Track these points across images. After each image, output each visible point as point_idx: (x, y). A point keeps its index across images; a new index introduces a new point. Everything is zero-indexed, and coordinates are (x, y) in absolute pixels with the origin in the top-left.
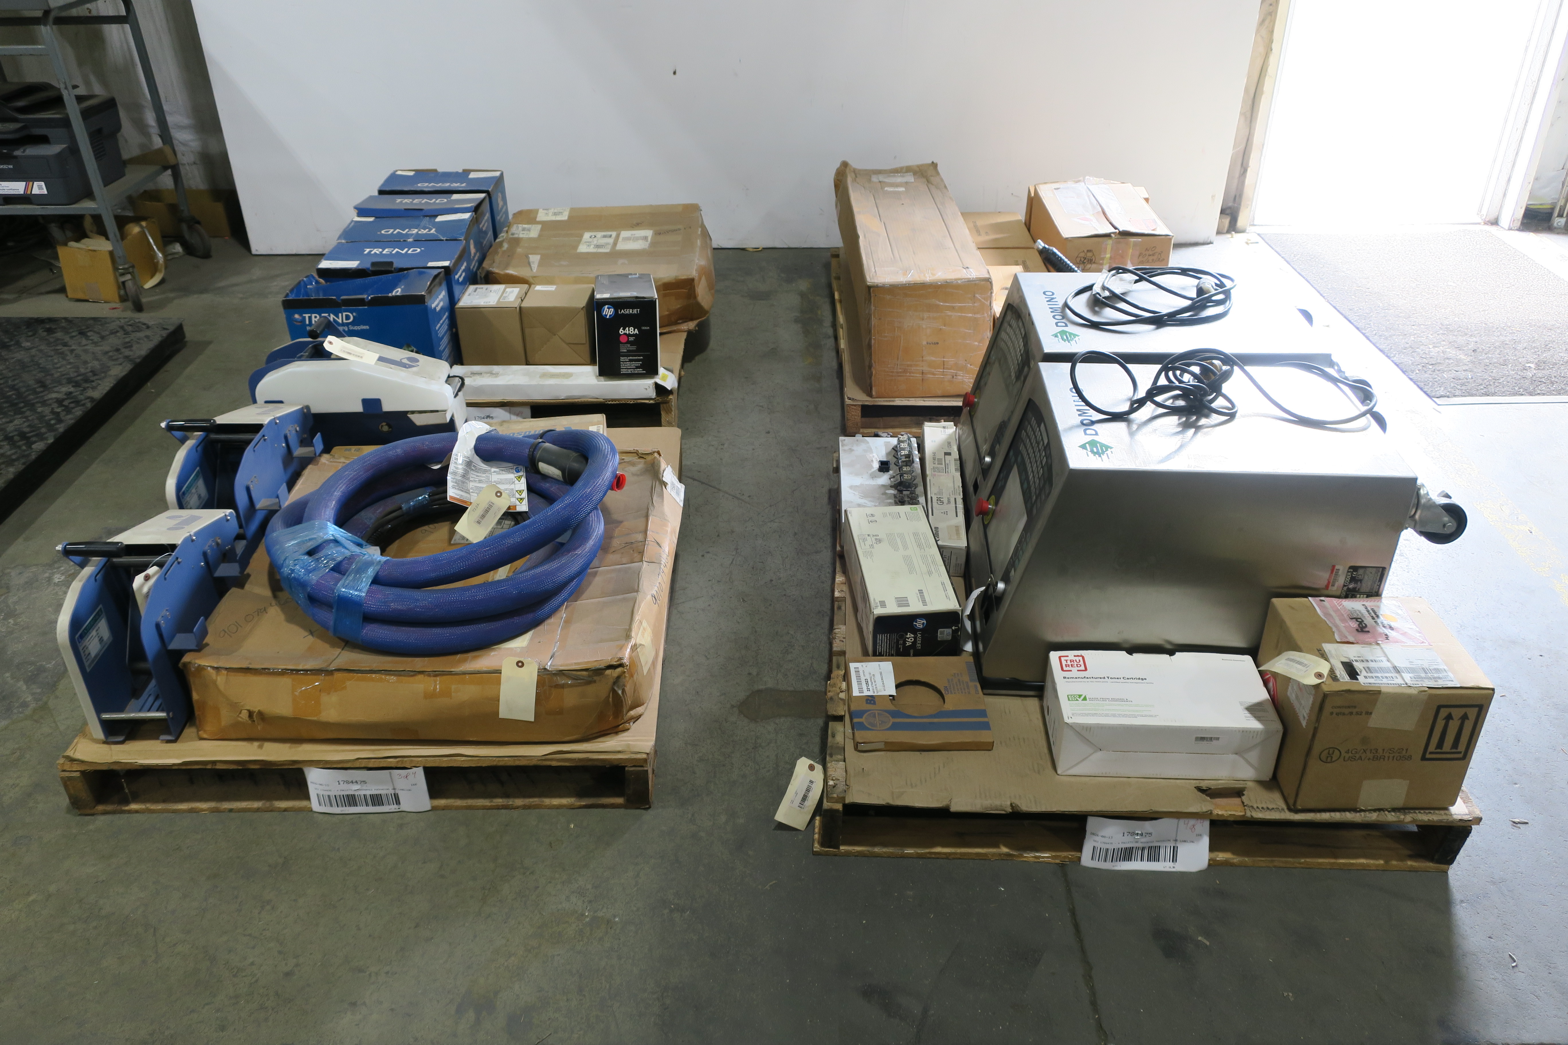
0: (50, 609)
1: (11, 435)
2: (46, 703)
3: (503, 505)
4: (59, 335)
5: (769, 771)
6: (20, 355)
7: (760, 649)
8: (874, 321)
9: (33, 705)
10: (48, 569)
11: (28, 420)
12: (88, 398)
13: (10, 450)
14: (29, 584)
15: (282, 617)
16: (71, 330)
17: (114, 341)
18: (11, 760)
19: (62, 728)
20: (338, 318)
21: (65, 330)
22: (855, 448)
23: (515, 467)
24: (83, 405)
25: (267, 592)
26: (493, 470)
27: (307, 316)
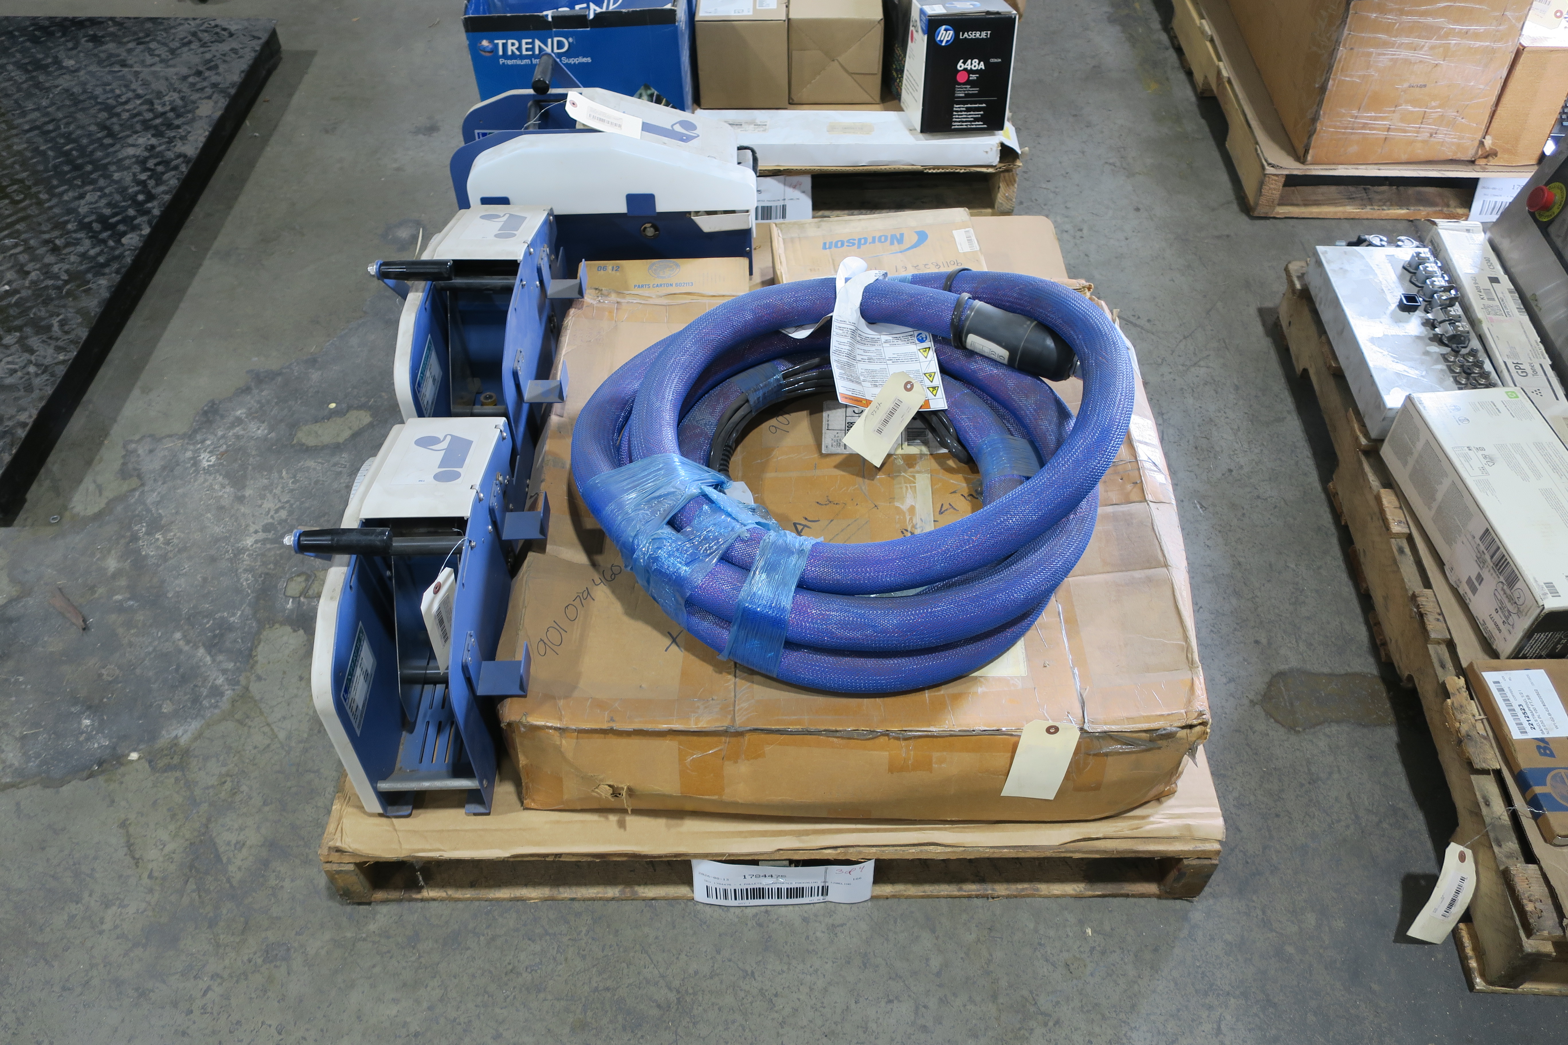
0: (209, 515)
1: (87, 220)
2: (247, 689)
3: (913, 404)
4: (111, 47)
5: (1348, 827)
6: (65, 82)
7: (1256, 596)
8: (1342, 52)
9: (229, 693)
10: (188, 444)
11: (104, 195)
12: (179, 156)
13: (93, 248)
14: (169, 468)
15: (617, 608)
16: (125, 40)
17: (191, 57)
18: (223, 795)
19: (282, 735)
20: (546, 45)
21: (115, 37)
22: (1347, 267)
23: (916, 333)
24: (176, 168)
25: (580, 557)
26: (884, 338)
27: (500, 42)
